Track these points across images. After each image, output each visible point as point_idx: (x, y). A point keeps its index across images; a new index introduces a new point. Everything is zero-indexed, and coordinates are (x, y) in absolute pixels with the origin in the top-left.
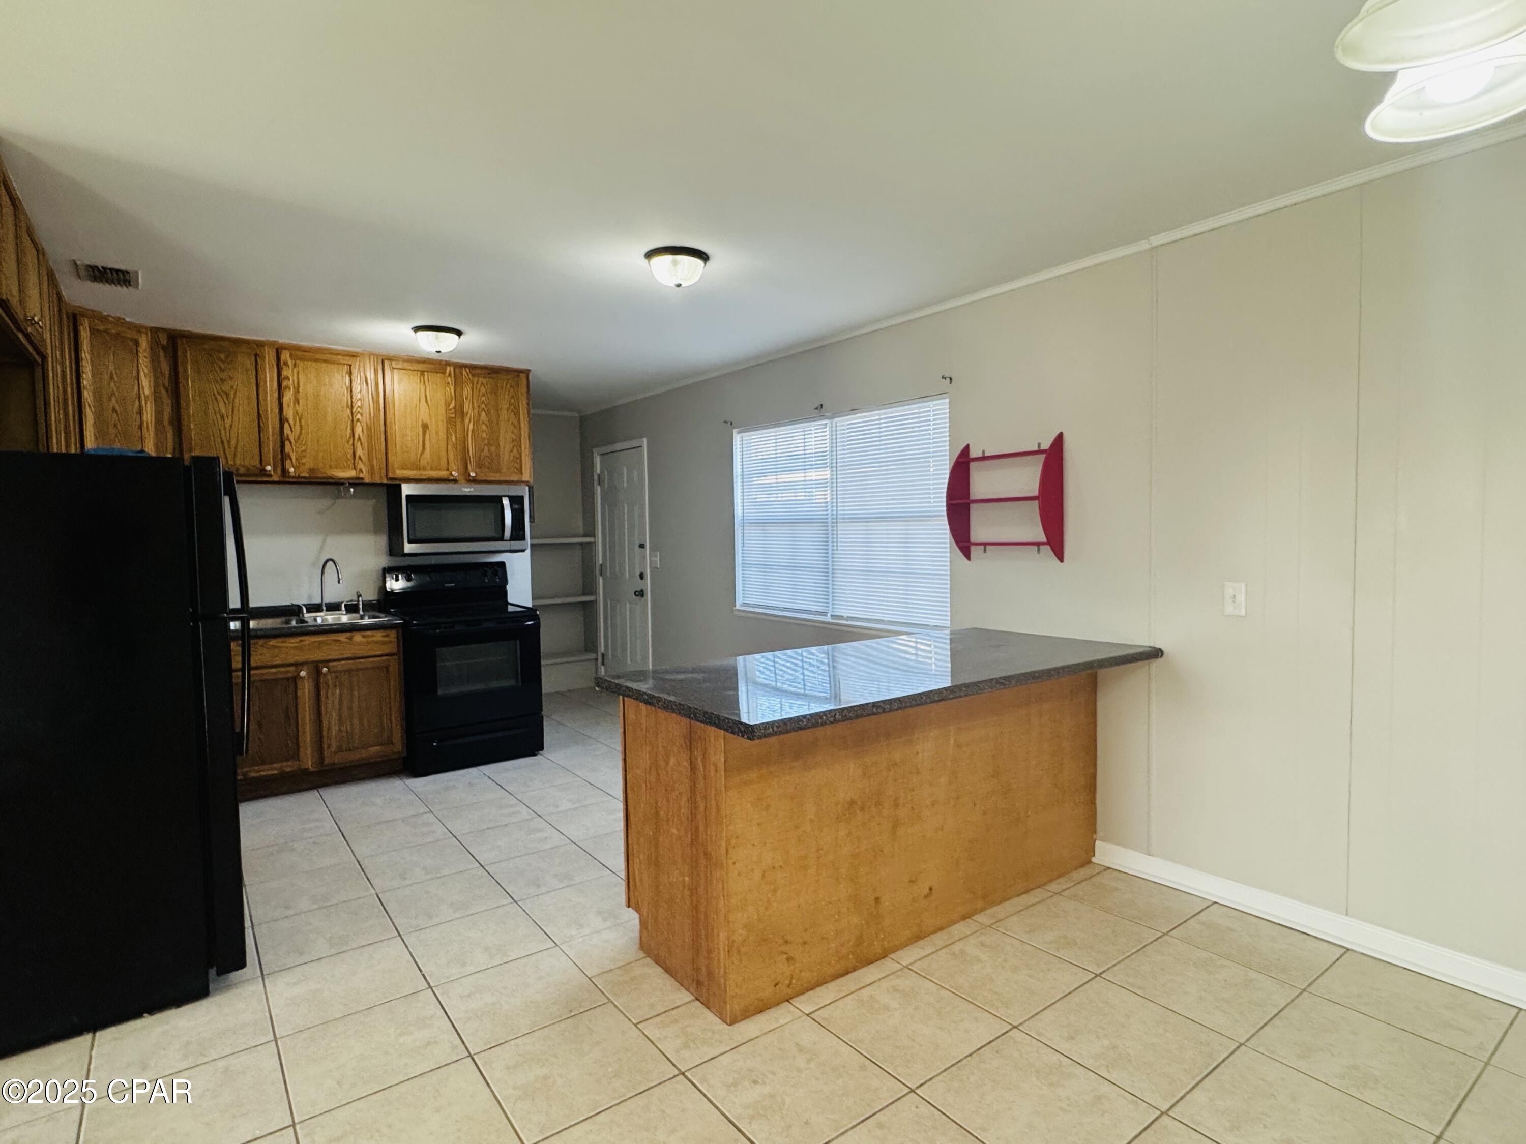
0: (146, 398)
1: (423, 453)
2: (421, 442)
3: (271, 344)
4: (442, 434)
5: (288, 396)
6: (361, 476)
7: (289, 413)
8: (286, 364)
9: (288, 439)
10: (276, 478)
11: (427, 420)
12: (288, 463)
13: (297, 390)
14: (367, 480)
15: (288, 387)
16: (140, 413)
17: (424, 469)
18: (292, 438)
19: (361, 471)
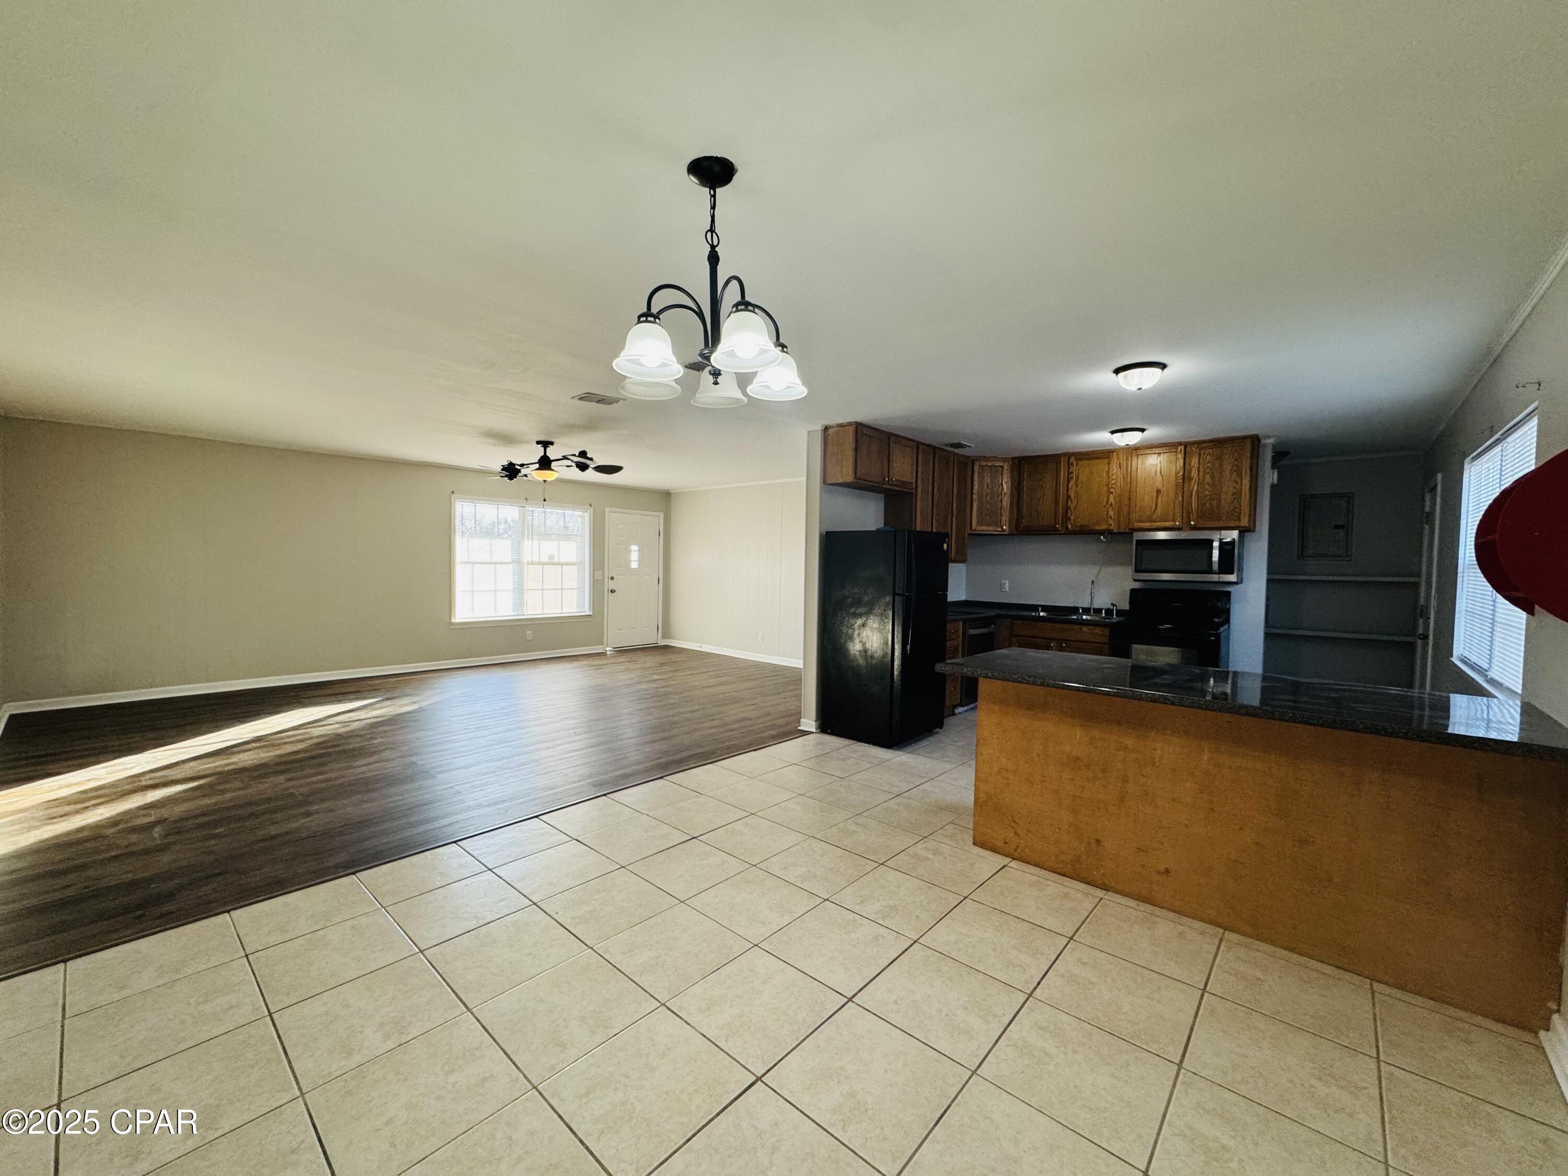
0: (1005, 494)
1: (1156, 508)
2: (1154, 502)
3: (1065, 454)
4: (1172, 495)
5: (1072, 483)
6: (1112, 528)
7: (1072, 494)
8: (1072, 464)
9: (1070, 508)
10: (1063, 532)
11: (1160, 486)
12: (1069, 522)
13: (1077, 478)
14: (1115, 531)
15: (1072, 478)
16: (1001, 502)
17: (1156, 522)
18: (1072, 508)
19: (1111, 525)
